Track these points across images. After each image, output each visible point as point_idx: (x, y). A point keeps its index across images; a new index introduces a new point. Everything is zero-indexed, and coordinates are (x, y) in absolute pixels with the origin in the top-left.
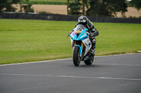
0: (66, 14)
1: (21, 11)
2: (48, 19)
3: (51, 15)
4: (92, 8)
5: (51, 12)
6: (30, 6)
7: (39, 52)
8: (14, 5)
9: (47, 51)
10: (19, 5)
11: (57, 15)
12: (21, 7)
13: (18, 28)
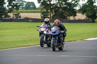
0: (40, 18)
1: (13, 17)
2: (29, 22)
3: (31, 19)
4: (55, 14)
5: (31, 17)
6: (18, 14)
7: (25, 41)
8: (9, 14)
9: (30, 40)
10: (12, 14)
11: (35, 19)
12: (13, 15)
13: (12, 27)
